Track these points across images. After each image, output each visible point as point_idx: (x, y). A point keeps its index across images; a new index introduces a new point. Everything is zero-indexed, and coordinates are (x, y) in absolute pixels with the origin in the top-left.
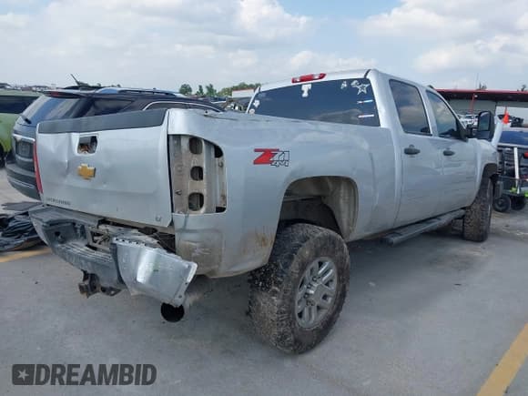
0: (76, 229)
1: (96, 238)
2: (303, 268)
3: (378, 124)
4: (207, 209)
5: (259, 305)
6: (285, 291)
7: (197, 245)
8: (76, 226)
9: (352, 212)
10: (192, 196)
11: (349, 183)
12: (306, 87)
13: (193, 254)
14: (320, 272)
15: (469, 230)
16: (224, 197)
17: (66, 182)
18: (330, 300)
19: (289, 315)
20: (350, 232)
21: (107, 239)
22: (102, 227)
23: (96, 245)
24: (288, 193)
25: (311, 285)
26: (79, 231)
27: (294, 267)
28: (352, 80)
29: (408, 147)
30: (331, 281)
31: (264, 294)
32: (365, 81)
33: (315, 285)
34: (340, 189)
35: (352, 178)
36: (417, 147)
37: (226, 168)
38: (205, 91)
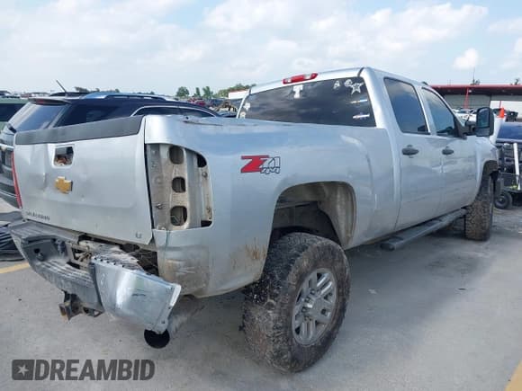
0: (56, 245)
1: (77, 255)
2: (300, 280)
3: (374, 124)
4: (190, 224)
5: (253, 320)
6: (282, 305)
7: (181, 263)
8: (57, 242)
9: (350, 217)
10: (174, 209)
11: (346, 188)
12: (298, 88)
13: (177, 274)
14: (319, 284)
15: (472, 228)
16: (209, 210)
17: (44, 195)
18: (329, 314)
19: (286, 330)
20: (348, 239)
21: (89, 255)
22: (83, 243)
23: (78, 262)
24: (281, 200)
25: (310, 298)
26: (59, 247)
27: (292, 278)
28: (345, 80)
29: (405, 147)
30: (330, 294)
31: (259, 307)
32: (358, 80)
33: (314, 299)
34: (336, 194)
35: (349, 182)
36: (415, 147)
37: (210, 178)
38: (202, 93)
